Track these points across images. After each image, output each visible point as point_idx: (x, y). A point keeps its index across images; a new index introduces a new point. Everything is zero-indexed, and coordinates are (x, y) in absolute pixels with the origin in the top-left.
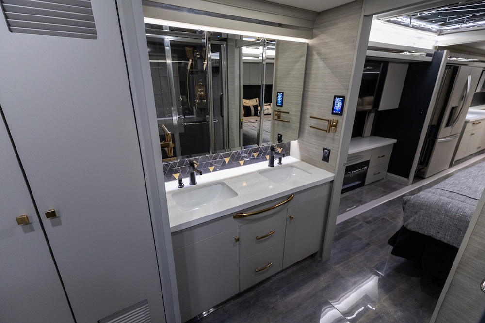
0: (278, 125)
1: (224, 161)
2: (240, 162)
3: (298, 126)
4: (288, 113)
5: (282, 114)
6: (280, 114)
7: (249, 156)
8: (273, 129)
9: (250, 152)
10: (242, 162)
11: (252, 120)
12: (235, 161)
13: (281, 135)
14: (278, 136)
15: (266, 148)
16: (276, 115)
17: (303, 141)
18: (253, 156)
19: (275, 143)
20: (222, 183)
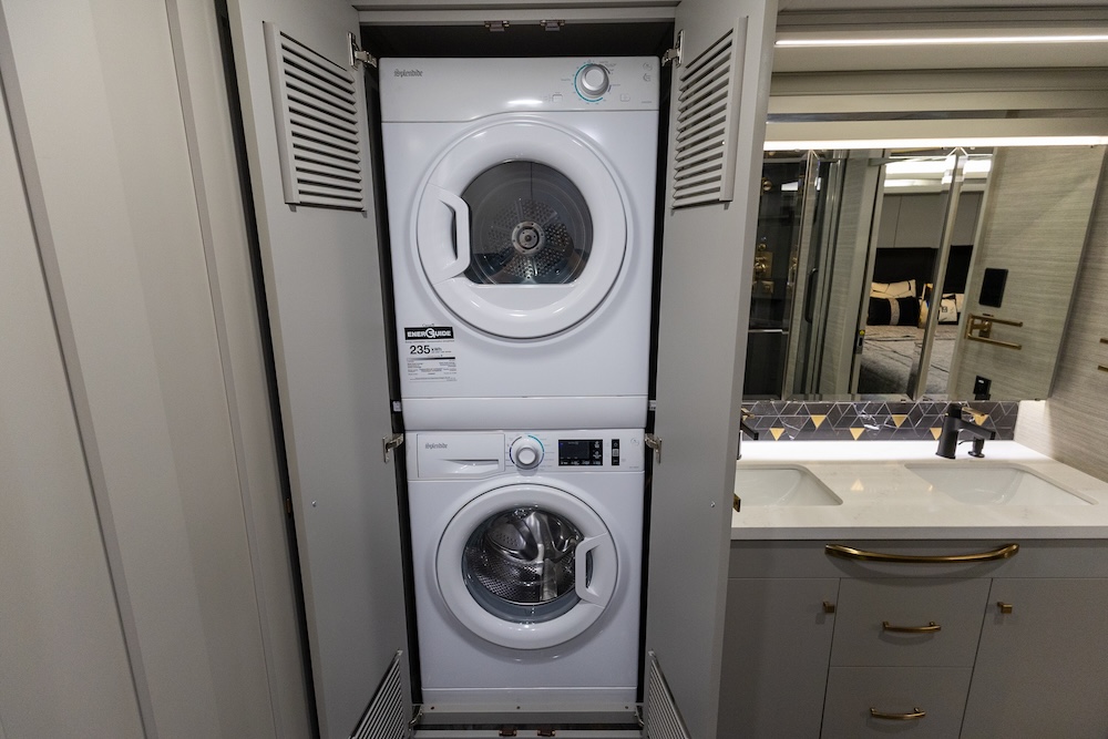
0: (979, 353)
1: (811, 422)
2: (852, 430)
3: (1054, 361)
4: (1020, 325)
5: (995, 326)
6: (989, 326)
7: (879, 421)
8: (962, 363)
9: (884, 411)
10: (856, 432)
11: (891, 334)
12: (839, 425)
13: (988, 382)
14: (977, 383)
15: (935, 409)
16: (974, 327)
17: (1065, 403)
18: (891, 422)
19: (966, 399)
20: (800, 470)
